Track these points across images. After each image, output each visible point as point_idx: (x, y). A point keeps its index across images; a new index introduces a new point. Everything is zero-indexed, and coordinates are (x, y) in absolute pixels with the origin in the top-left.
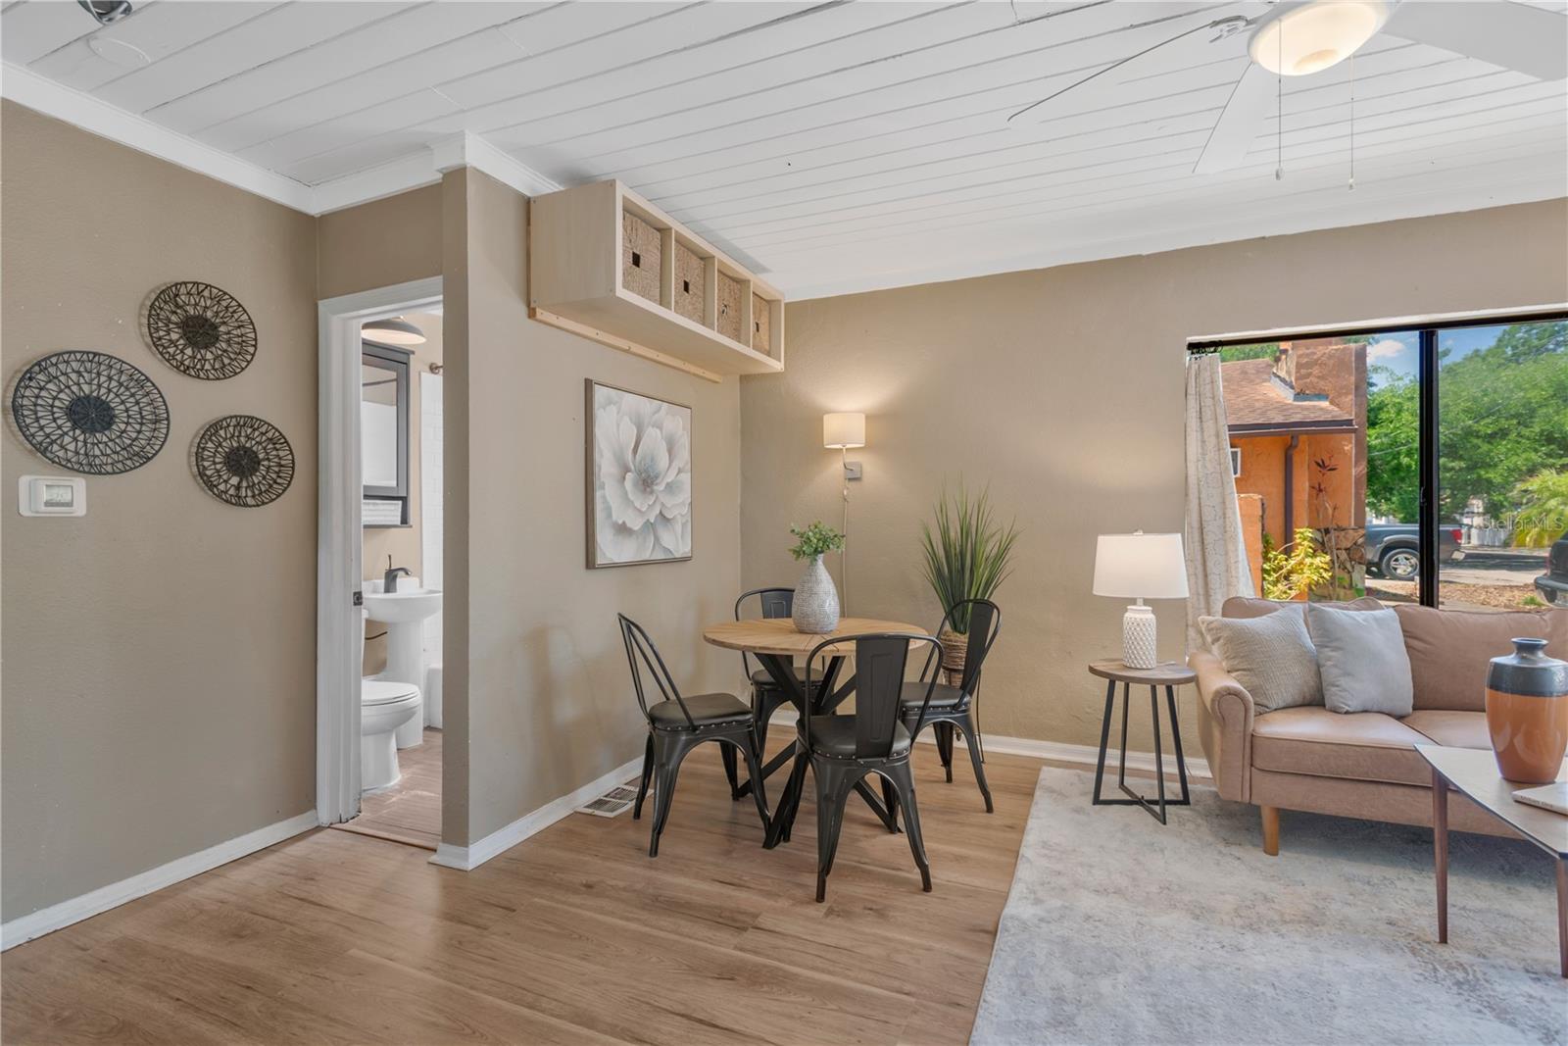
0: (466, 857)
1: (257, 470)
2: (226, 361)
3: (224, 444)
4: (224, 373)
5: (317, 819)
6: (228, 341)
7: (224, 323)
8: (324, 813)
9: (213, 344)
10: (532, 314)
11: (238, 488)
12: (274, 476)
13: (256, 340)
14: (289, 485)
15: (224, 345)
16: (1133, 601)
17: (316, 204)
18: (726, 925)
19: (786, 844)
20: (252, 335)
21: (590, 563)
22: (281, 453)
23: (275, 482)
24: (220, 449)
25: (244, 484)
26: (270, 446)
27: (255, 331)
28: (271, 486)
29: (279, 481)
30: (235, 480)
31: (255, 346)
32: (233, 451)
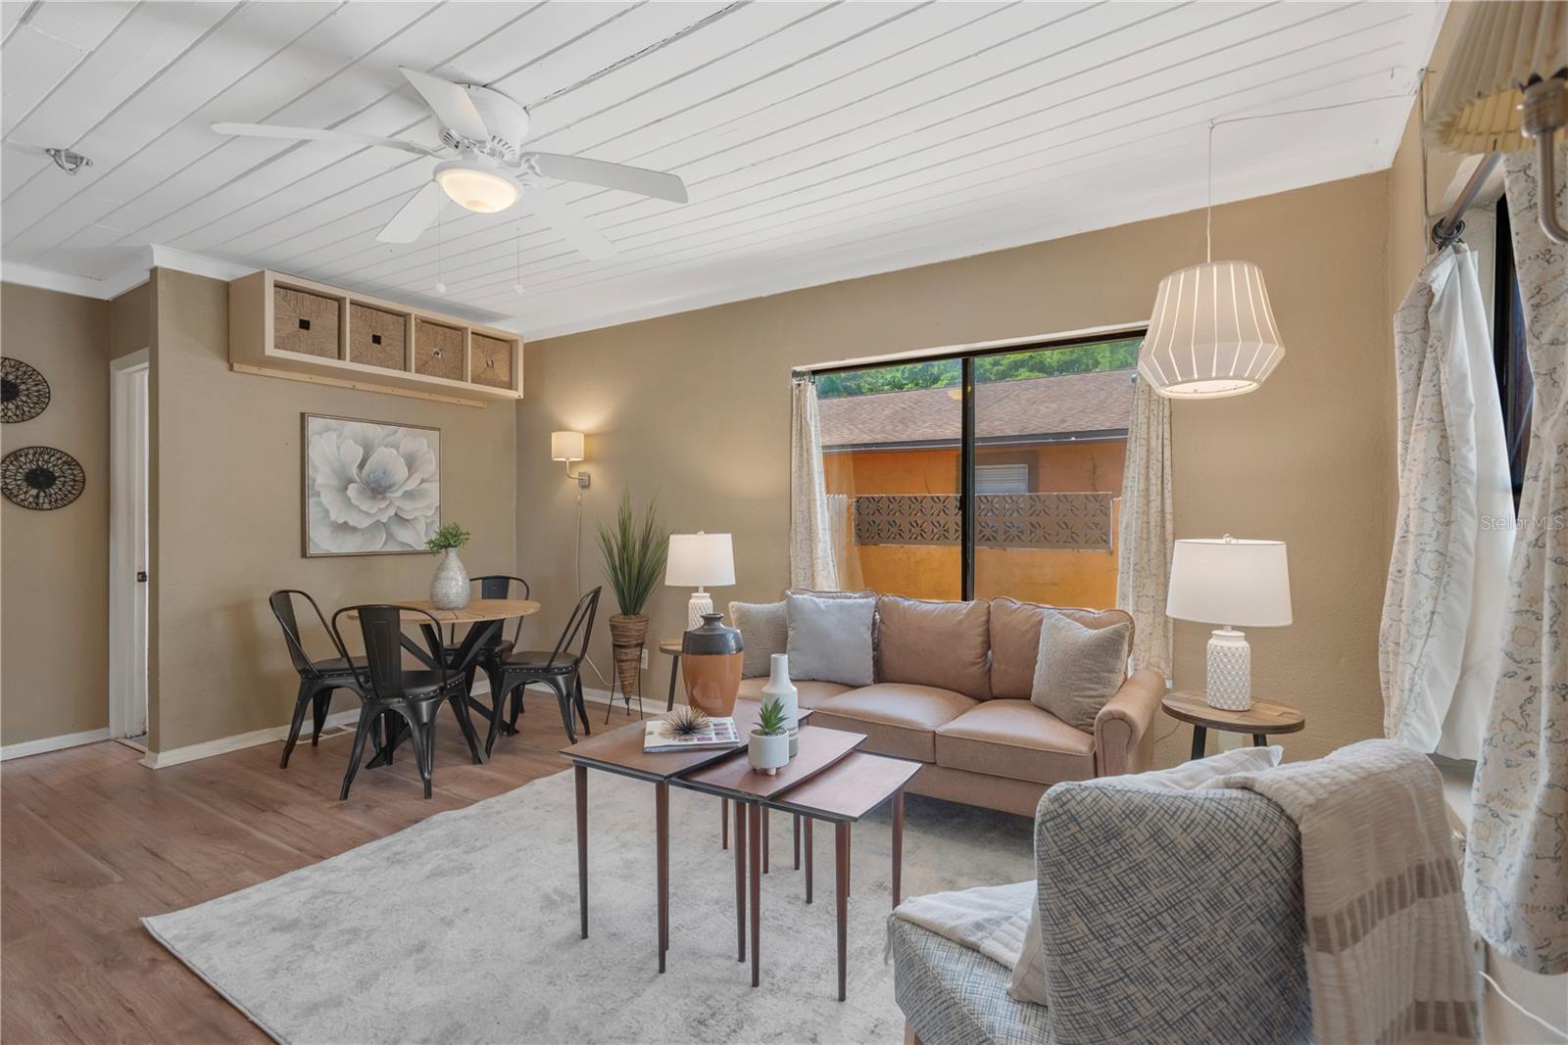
0: (155, 760)
1: (54, 484)
2: (26, 409)
3: (24, 467)
4: (23, 418)
5: (109, 734)
6: (27, 396)
7: (23, 383)
8: (114, 730)
9: (14, 398)
10: (231, 368)
11: (37, 497)
12: (70, 488)
13: (49, 393)
14: (80, 495)
15: (24, 399)
16: (696, 590)
17: (107, 292)
18: (255, 806)
19: (389, 767)
20: (47, 390)
21: (304, 555)
22: (76, 472)
23: (70, 492)
24: (20, 470)
25: (42, 494)
26: (66, 467)
27: (48, 387)
28: (66, 496)
29: (74, 492)
30: (34, 492)
31: (49, 398)
32: (32, 472)
